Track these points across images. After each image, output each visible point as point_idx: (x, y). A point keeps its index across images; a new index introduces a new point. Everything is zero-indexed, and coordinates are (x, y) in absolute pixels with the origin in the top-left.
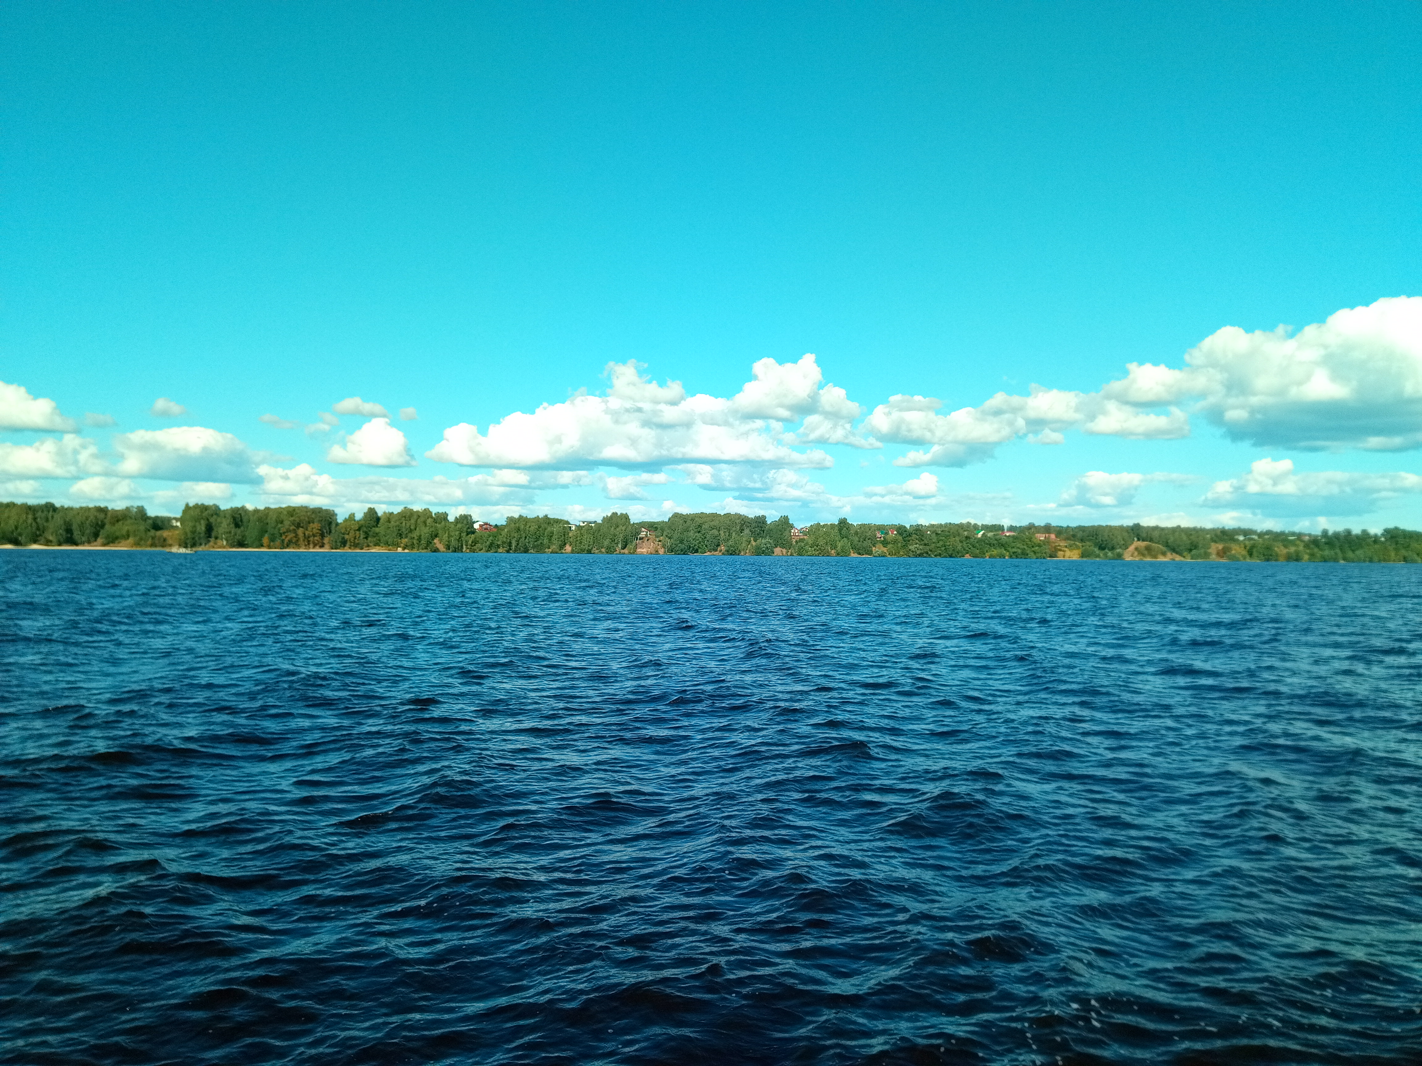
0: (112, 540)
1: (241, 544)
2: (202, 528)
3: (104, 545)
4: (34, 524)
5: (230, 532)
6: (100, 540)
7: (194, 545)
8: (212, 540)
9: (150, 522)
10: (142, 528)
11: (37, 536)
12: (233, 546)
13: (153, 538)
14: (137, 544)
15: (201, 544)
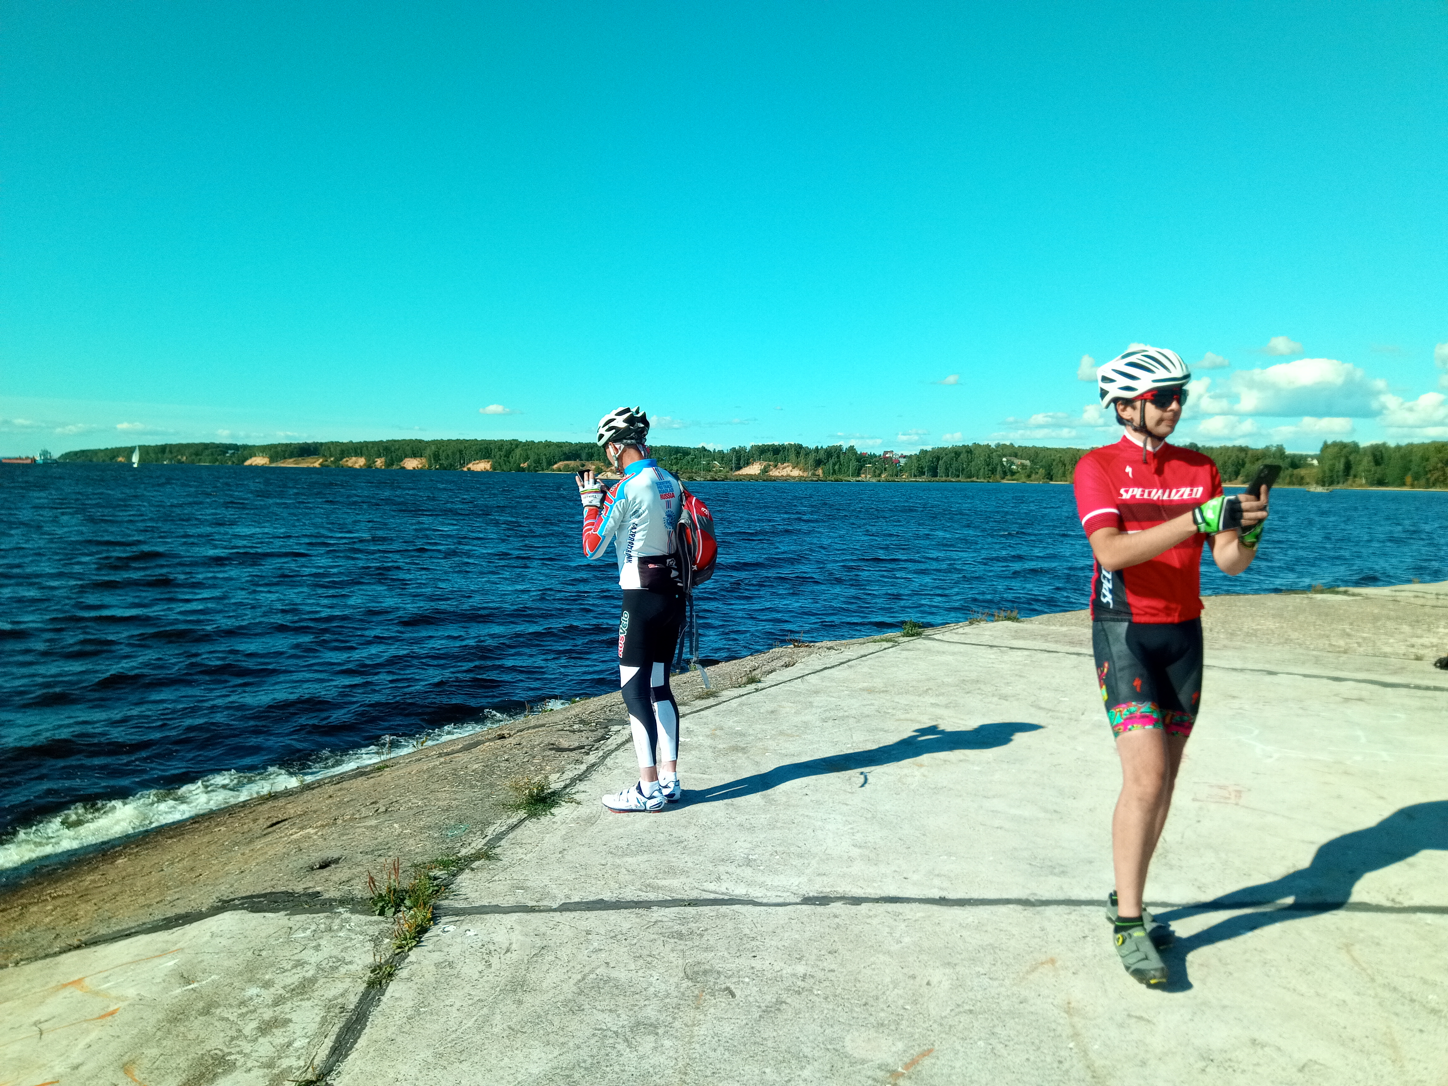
1: (1381, 483)
2: (1340, 466)
5: (1370, 471)
6: (1240, 478)
7: (1331, 483)
8: (1351, 478)
9: (1289, 460)
12: (1372, 484)
13: (1291, 476)
15: (1338, 483)
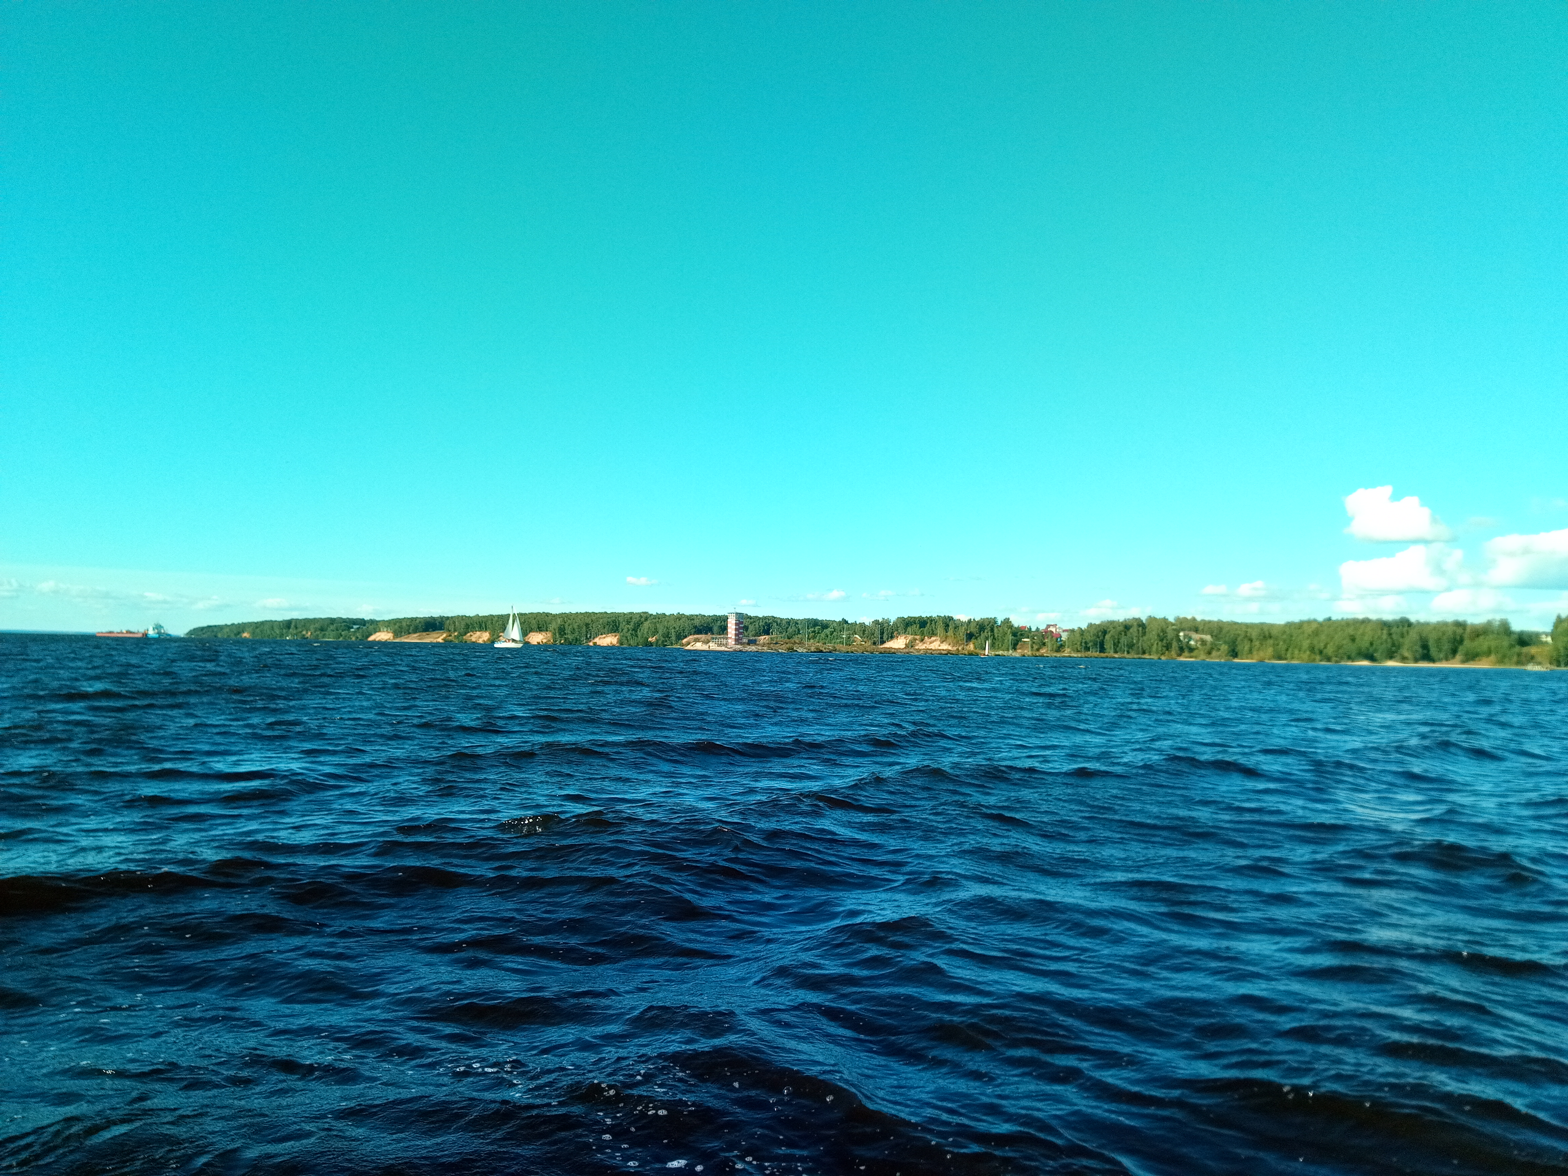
0: (1471, 656)
3: (1463, 662)
4: (1389, 640)
6: (1459, 657)
9: (1516, 636)
10: (1506, 643)
11: (1394, 652)
13: (1519, 655)
14: (1501, 661)
